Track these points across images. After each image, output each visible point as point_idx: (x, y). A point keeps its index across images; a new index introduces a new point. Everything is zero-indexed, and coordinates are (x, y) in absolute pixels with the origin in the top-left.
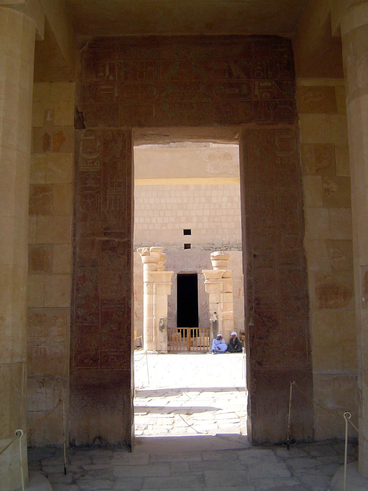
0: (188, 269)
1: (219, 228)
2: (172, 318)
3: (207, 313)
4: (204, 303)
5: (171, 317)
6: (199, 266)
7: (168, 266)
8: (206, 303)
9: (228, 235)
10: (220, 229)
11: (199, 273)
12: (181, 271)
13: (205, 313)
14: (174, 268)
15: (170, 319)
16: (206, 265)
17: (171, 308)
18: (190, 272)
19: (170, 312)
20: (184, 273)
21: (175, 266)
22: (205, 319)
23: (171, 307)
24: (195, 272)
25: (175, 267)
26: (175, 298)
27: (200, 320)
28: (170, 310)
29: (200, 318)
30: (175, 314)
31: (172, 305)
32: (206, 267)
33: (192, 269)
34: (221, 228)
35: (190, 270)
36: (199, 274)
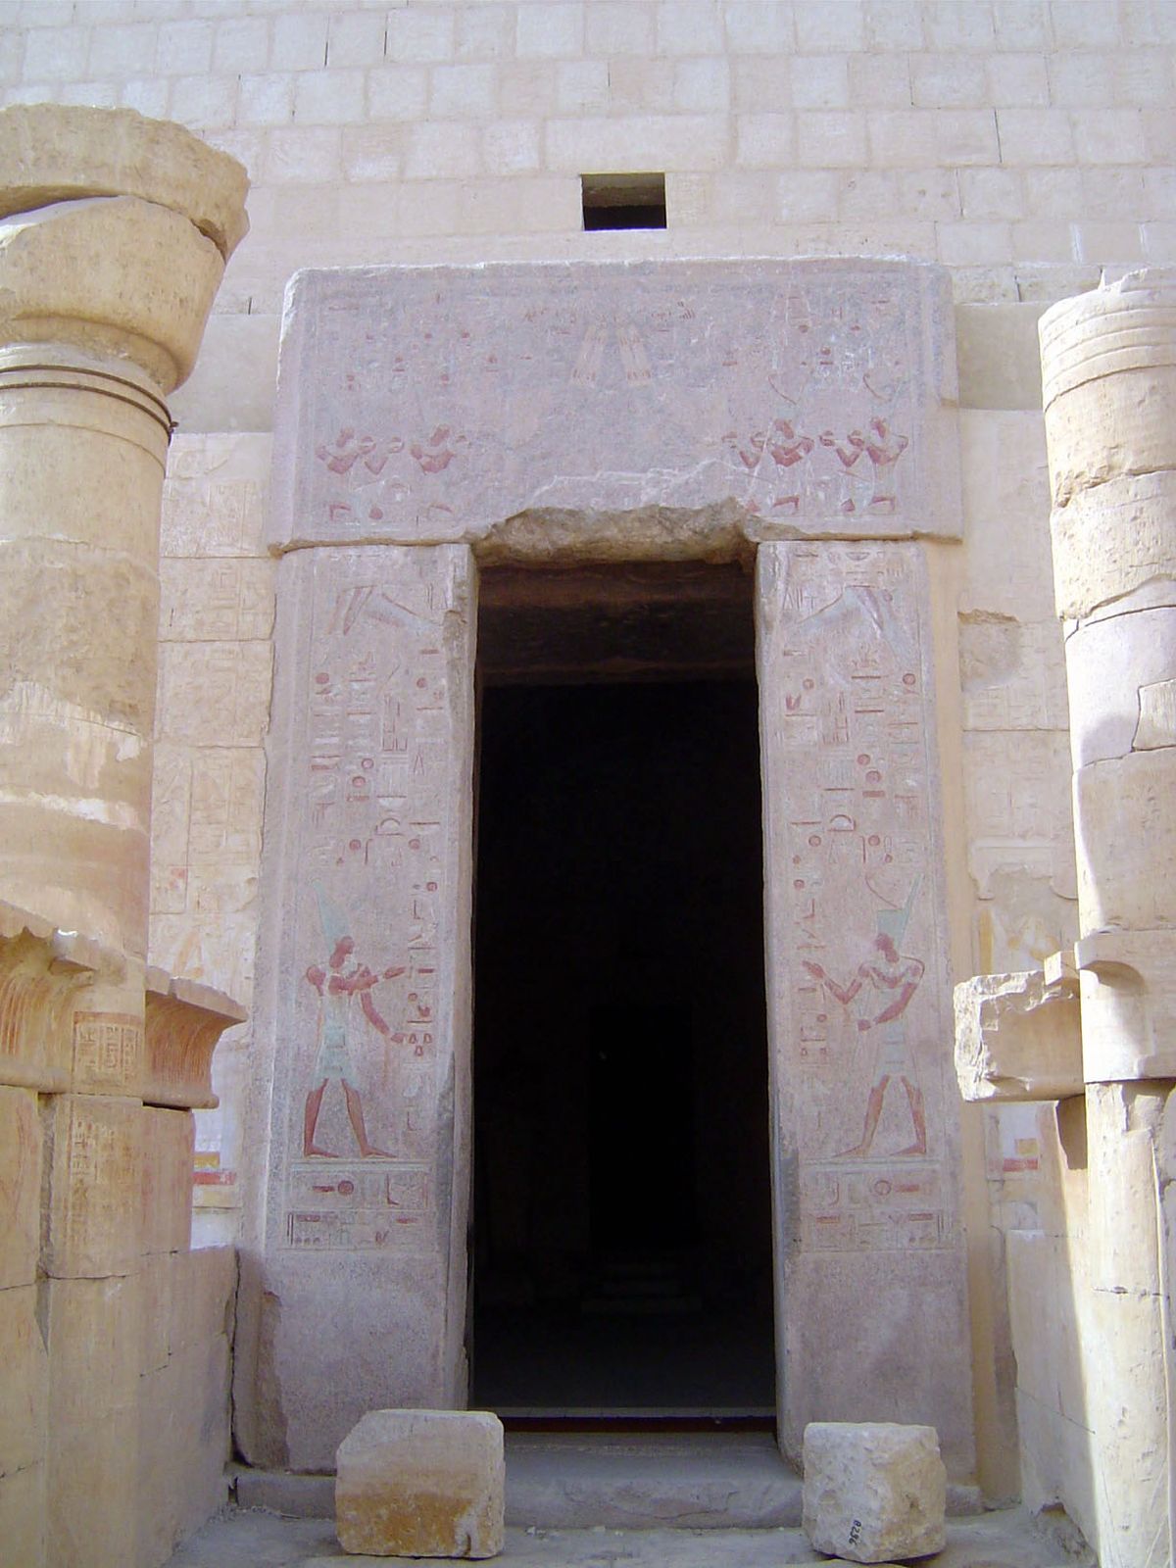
0: (627, 477)
1: (974, 158)
2: (380, 1168)
3: (915, 1095)
4: (865, 951)
5: (367, 1150)
6: (780, 439)
7: (352, 445)
8: (885, 944)
9: (1076, 234)
10: (978, 166)
11: (782, 533)
12: (530, 504)
13: (877, 1096)
14: (426, 468)
15: (346, 1187)
16: (879, 427)
17: (375, 1020)
18: (658, 515)
19: (356, 1082)
20: (566, 539)
21: (448, 444)
22: (884, 1187)
23: (367, 1000)
24: (727, 519)
25: (447, 459)
26: (435, 873)
27: (809, 1206)
28: (353, 1042)
29: (804, 1175)
30: (430, 1107)
31: (391, 974)
32: (875, 455)
33: (676, 478)
34: (1001, 166)
35: (648, 495)
36: (782, 548)
